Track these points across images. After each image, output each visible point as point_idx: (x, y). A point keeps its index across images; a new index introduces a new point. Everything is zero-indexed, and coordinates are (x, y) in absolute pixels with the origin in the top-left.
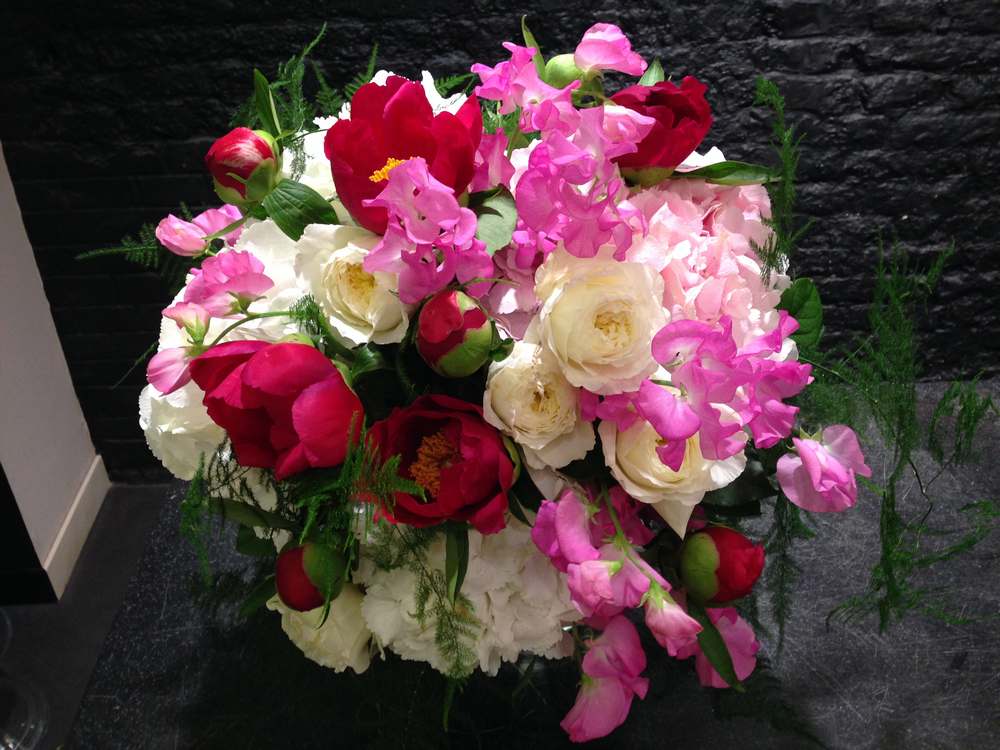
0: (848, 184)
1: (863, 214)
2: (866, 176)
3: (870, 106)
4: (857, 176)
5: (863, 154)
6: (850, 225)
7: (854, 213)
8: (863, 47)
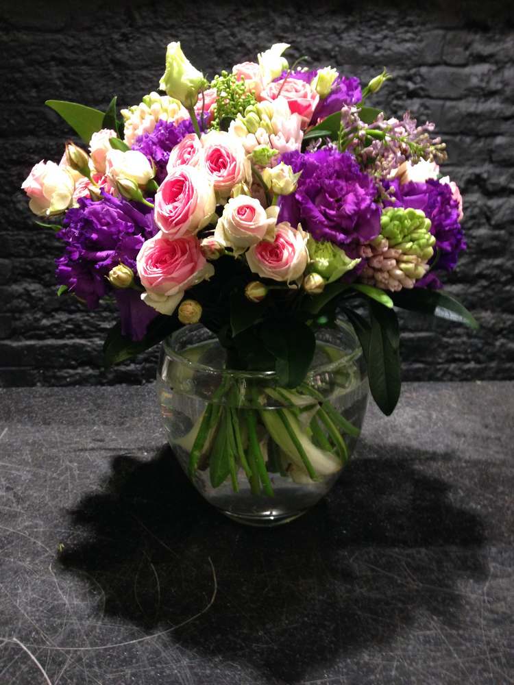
0: (479, 287)
1: (493, 311)
2: (493, 280)
3: (493, 222)
4: (487, 280)
5: (490, 261)
6: (483, 320)
7: (486, 310)
8: (485, 176)
